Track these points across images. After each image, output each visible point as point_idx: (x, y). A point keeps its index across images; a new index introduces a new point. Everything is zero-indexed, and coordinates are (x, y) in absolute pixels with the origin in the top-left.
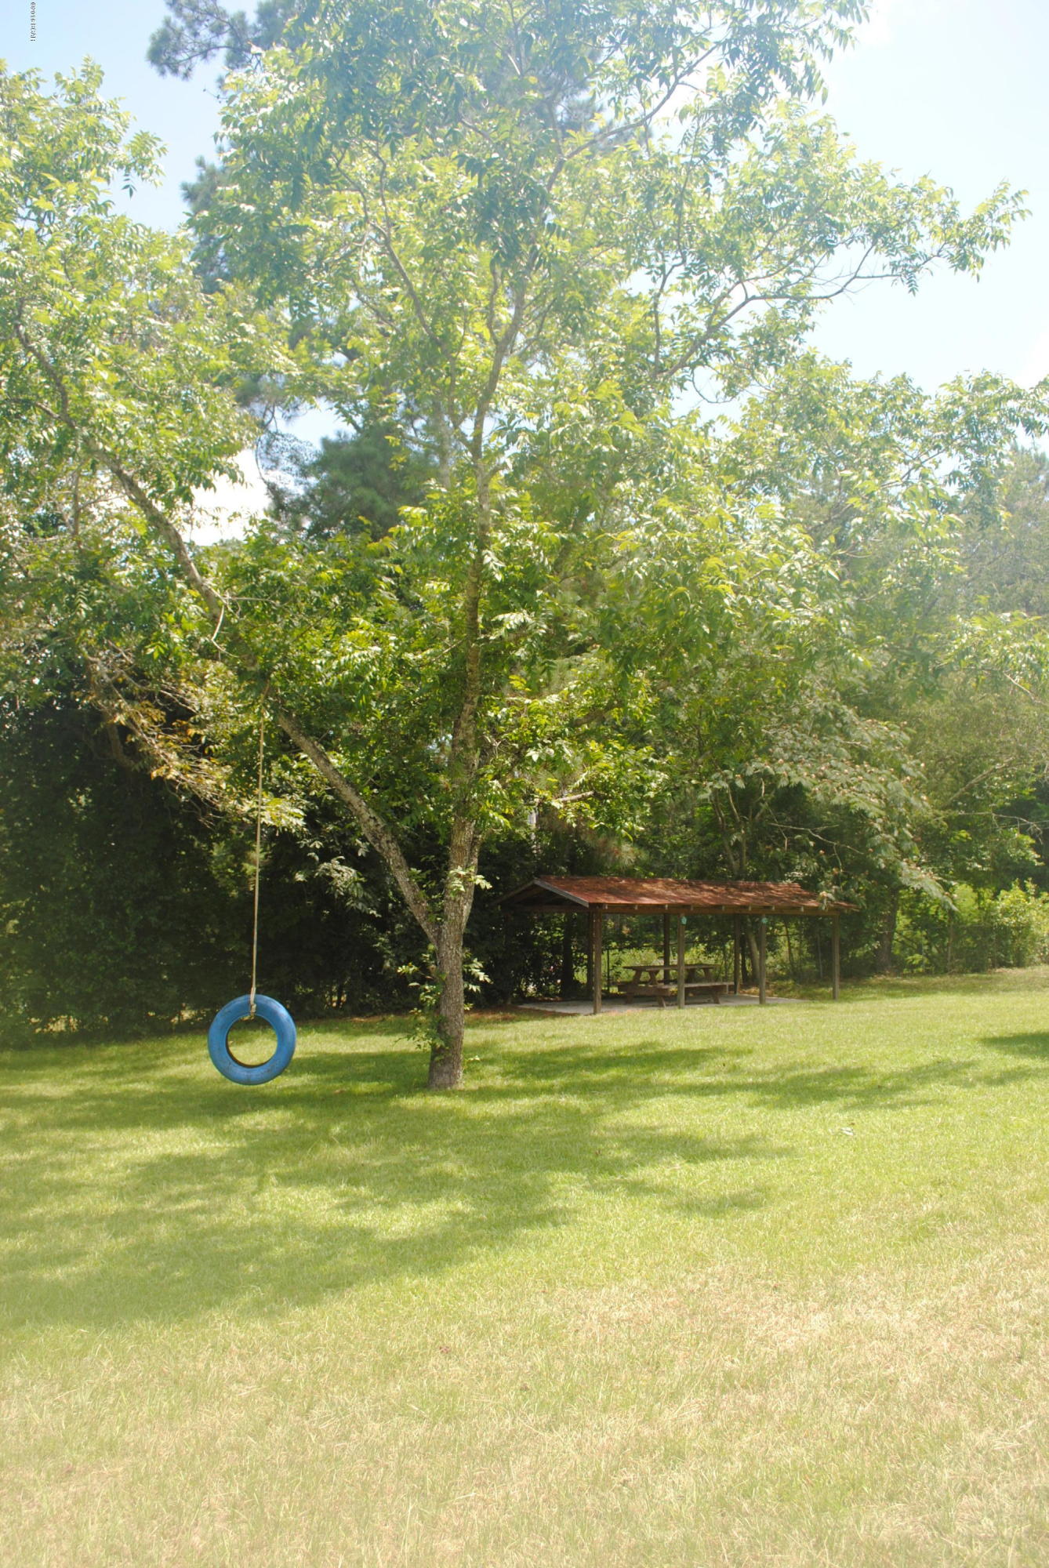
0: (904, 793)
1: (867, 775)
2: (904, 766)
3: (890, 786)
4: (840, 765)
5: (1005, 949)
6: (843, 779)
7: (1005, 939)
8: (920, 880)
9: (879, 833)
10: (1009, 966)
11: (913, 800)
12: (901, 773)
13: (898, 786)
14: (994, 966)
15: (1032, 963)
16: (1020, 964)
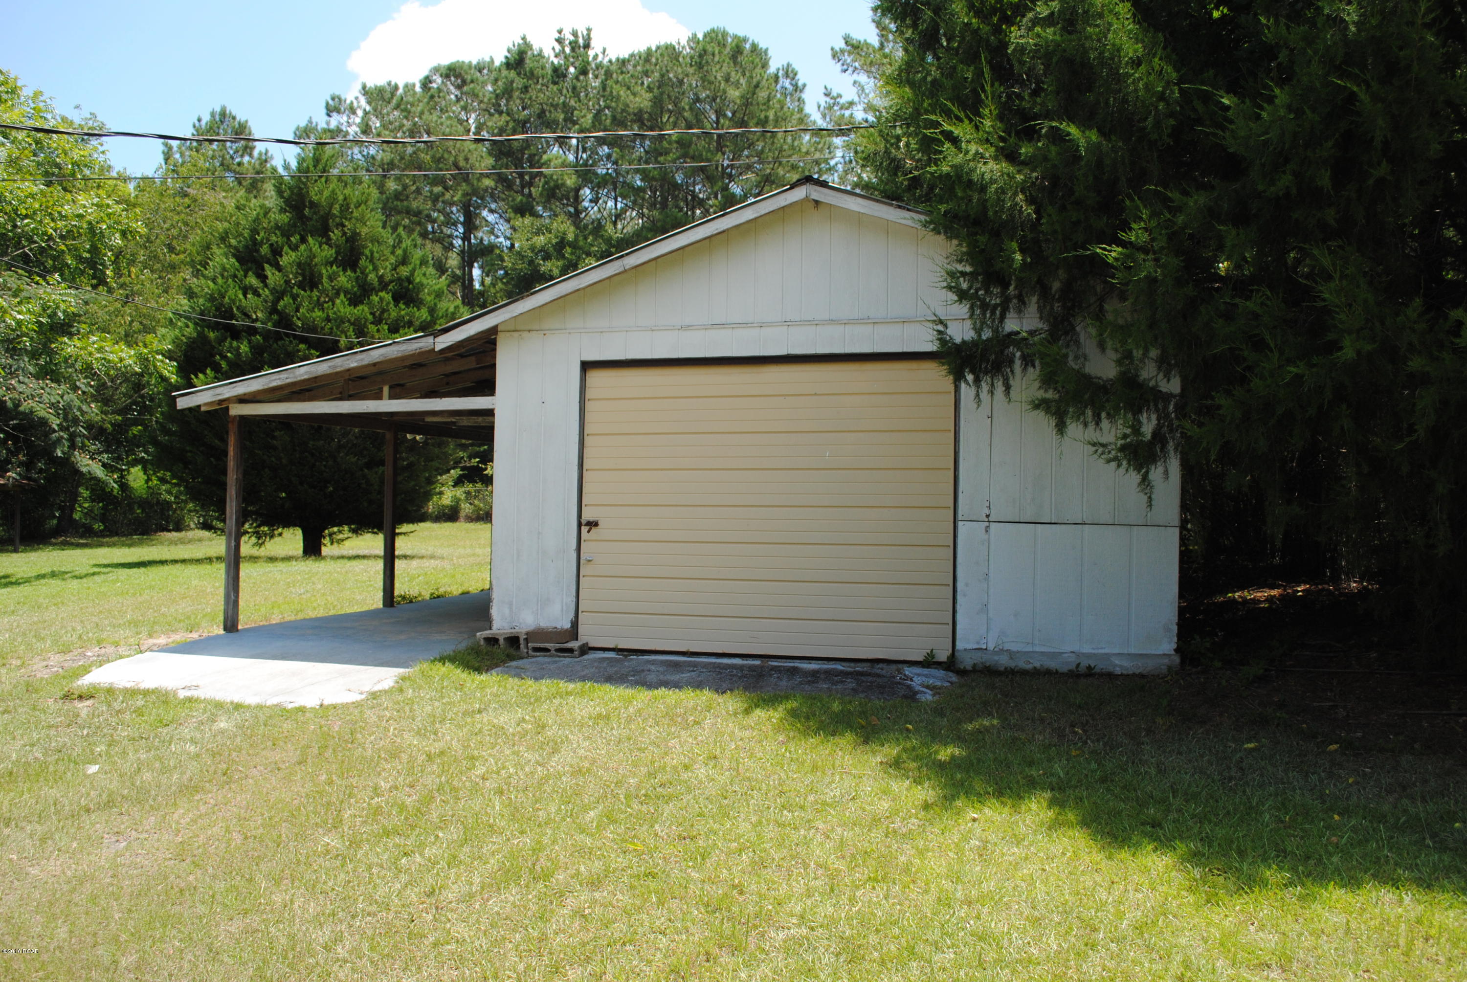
0: (77, 403)
1: (48, 390)
2: (78, 383)
3: (65, 397)
4: (26, 380)
5: (168, 519)
6: (28, 392)
7: (168, 511)
8: (88, 465)
9: (54, 431)
10: (169, 531)
11: (85, 408)
12: (75, 388)
13: (71, 397)
14: (156, 531)
15: (188, 528)
16: (178, 529)
